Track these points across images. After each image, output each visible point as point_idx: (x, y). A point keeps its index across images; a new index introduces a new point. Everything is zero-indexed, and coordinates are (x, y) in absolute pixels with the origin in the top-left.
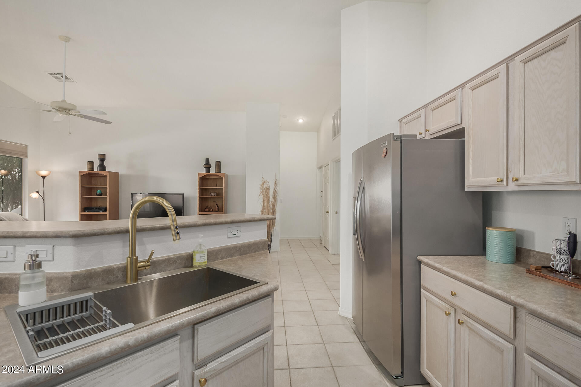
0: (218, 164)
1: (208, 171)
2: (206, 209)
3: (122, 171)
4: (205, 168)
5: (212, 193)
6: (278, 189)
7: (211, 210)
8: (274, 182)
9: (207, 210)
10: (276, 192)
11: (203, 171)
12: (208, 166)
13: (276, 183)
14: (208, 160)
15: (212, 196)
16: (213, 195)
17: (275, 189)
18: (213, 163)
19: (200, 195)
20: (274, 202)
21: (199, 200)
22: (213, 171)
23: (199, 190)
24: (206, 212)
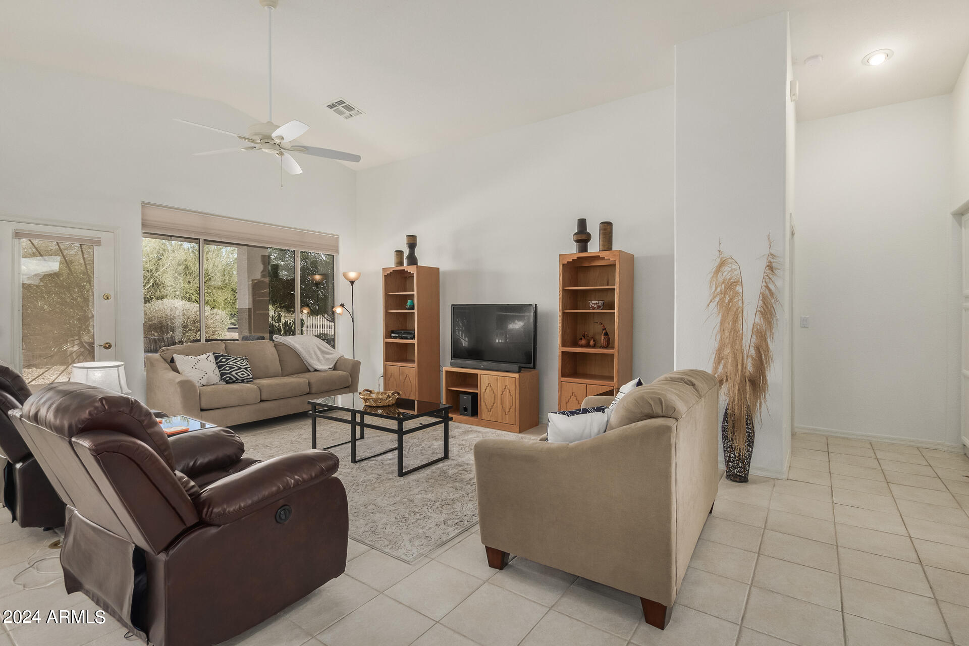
0: (607, 229)
1: (584, 248)
2: (581, 339)
3: (444, 264)
4: (577, 241)
5: (593, 302)
6: (781, 283)
7: (592, 343)
8: (764, 263)
9: (583, 342)
10: (772, 294)
11: (573, 250)
12: (583, 238)
13: (770, 267)
14: (582, 223)
15: (594, 308)
16: (596, 306)
17: (767, 287)
18: (594, 229)
19: (562, 308)
20: (764, 328)
21: (561, 318)
22: (594, 247)
23: (561, 295)
24: (582, 346)
